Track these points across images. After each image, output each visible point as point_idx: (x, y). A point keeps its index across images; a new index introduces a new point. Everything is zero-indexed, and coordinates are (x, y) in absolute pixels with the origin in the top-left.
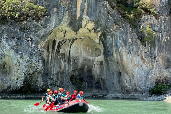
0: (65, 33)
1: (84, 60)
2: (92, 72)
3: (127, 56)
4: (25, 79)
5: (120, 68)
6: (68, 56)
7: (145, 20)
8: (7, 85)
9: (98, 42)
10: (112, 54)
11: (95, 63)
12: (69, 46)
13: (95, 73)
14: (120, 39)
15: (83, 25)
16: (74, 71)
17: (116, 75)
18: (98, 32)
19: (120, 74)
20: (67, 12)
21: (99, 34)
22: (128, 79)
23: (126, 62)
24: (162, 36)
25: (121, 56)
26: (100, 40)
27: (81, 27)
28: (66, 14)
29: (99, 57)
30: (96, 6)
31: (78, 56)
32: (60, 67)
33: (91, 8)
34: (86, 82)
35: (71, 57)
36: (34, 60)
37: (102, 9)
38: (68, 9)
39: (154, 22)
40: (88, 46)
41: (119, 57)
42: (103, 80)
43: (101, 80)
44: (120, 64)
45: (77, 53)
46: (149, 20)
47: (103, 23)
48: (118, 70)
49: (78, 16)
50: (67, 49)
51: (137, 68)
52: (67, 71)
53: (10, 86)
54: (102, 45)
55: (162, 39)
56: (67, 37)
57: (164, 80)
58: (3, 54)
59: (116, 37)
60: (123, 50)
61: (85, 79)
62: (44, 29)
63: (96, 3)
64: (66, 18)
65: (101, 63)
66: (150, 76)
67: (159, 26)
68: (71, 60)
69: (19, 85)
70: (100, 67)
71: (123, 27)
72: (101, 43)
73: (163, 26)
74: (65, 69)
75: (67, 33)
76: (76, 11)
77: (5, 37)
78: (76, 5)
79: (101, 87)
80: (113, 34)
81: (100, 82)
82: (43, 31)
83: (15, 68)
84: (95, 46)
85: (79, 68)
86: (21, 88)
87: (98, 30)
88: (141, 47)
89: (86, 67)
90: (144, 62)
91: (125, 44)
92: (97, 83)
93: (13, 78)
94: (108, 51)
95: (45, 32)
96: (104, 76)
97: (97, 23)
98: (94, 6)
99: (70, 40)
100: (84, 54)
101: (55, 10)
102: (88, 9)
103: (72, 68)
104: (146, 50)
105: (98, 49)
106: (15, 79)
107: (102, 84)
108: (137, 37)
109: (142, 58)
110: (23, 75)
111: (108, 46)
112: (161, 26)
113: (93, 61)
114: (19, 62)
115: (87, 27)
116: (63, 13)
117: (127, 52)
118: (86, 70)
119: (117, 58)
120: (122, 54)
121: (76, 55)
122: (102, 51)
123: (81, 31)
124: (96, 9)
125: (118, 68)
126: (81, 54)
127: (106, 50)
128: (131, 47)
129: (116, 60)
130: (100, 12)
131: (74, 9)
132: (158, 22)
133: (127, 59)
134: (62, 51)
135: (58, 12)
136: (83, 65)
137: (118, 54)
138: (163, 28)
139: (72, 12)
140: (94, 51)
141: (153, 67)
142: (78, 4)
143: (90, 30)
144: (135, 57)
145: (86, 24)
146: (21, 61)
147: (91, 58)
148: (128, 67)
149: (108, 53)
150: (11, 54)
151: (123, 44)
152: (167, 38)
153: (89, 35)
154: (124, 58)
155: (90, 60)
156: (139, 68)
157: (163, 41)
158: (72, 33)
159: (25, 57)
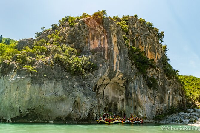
0: (104, 80)
1: (113, 98)
2: (116, 106)
3: (141, 96)
4: (89, 112)
5: (136, 103)
6: (102, 95)
7: (149, 71)
8: (79, 116)
9: (122, 86)
10: (131, 94)
11: (119, 100)
12: (104, 88)
13: (118, 107)
14: (137, 85)
15: (116, 75)
16: (106, 105)
17: (132, 108)
18: (124, 80)
19: (135, 107)
20: (108, 67)
21: (124, 81)
22: (141, 111)
23: (141, 100)
24: (159, 82)
25: (137, 96)
26: (124, 85)
27: (115, 77)
28: (107, 68)
29: (122, 96)
30: (125, 64)
31: (109, 95)
32: (99, 103)
33: (122, 64)
34: (112, 112)
35: (105, 95)
36: (94, 100)
37: (129, 66)
38: (109, 65)
39: (155, 73)
40: (115, 88)
41: (136, 96)
42: (124, 111)
43: (122, 111)
44: (136, 101)
45: (108, 93)
46: (152, 72)
47: (128, 74)
48: (134, 105)
49: (115, 70)
50: (102, 90)
51: (146, 104)
52: (103, 105)
53: (81, 116)
54: (125, 88)
55: (159, 84)
56: (104, 83)
57: (160, 112)
58: (76, 95)
59: (134, 83)
60: (139, 92)
61: (112, 111)
62: (96, 79)
63: (125, 61)
64: (107, 71)
65: (123, 100)
66: (154, 109)
67: (157, 75)
68: (105, 98)
69: (86, 116)
70: (122, 103)
71: (139, 77)
72: (124, 86)
73: (160, 76)
74: (101, 104)
75: (105, 80)
76: (113, 66)
77: (76, 84)
78: (113, 63)
79: (122, 116)
80: (133, 82)
81: (122, 113)
82: (95, 80)
83: (84, 105)
84: (120, 88)
85: (109, 103)
86: (87, 117)
87: (124, 78)
88: (148, 90)
89: (113, 102)
90: (150, 100)
91: (140, 88)
92: (120, 113)
93: (82, 111)
94: (128, 92)
95: (96, 80)
96: (125, 109)
97: (125, 74)
98: (124, 63)
99: (105, 84)
100: (112, 94)
101: (101, 65)
102: (119, 65)
103: (105, 103)
104: (151, 92)
105: (121, 90)
106: (84, 112)
107: (123, 114)
108: (146, 83)
109: (149, 97)
110: (88, 110)
111: (129, 89)
112: (159, 76)
113: (118, 98)
114: (86, 101)
115: (118, 77)
116: (106, 67)
117: (141, 93)
118: (113, 105)
119: (134, 97)
120: (138, 95)
121: (108, 94)
122: (124, 92)
123: (114, 79)
124: (125, 66)
125: (134, 104)
126: (110, 94)
127: (127, 92)
128: (143, 90)
129: (133, 98)
130: (127, 68)
131: (112, 65)
132: (157, 73)
133: (141, 97)
134: (99, 92)
135: (103, 67)
136: (112, 101)
137: (135, 95)
138: (160, 77)
139: (111, 67)
140: (118, 92)
141: (155, 103)
142: (114, 62)
143: (119, 79)
144: (145, 97)
145: (118, 75)
146: (87, 100)
147: (117, 96)
148: (141, 103)
149: (128, 94)
150: (81, 96)
151: (139, 88)
152: (162, 84)
153: (118, 81)
154: (139, 97)
155: (116, 98)
156: (148, 104)
157: (159, 86)
158: (108, 80)
159: (89, 98)
